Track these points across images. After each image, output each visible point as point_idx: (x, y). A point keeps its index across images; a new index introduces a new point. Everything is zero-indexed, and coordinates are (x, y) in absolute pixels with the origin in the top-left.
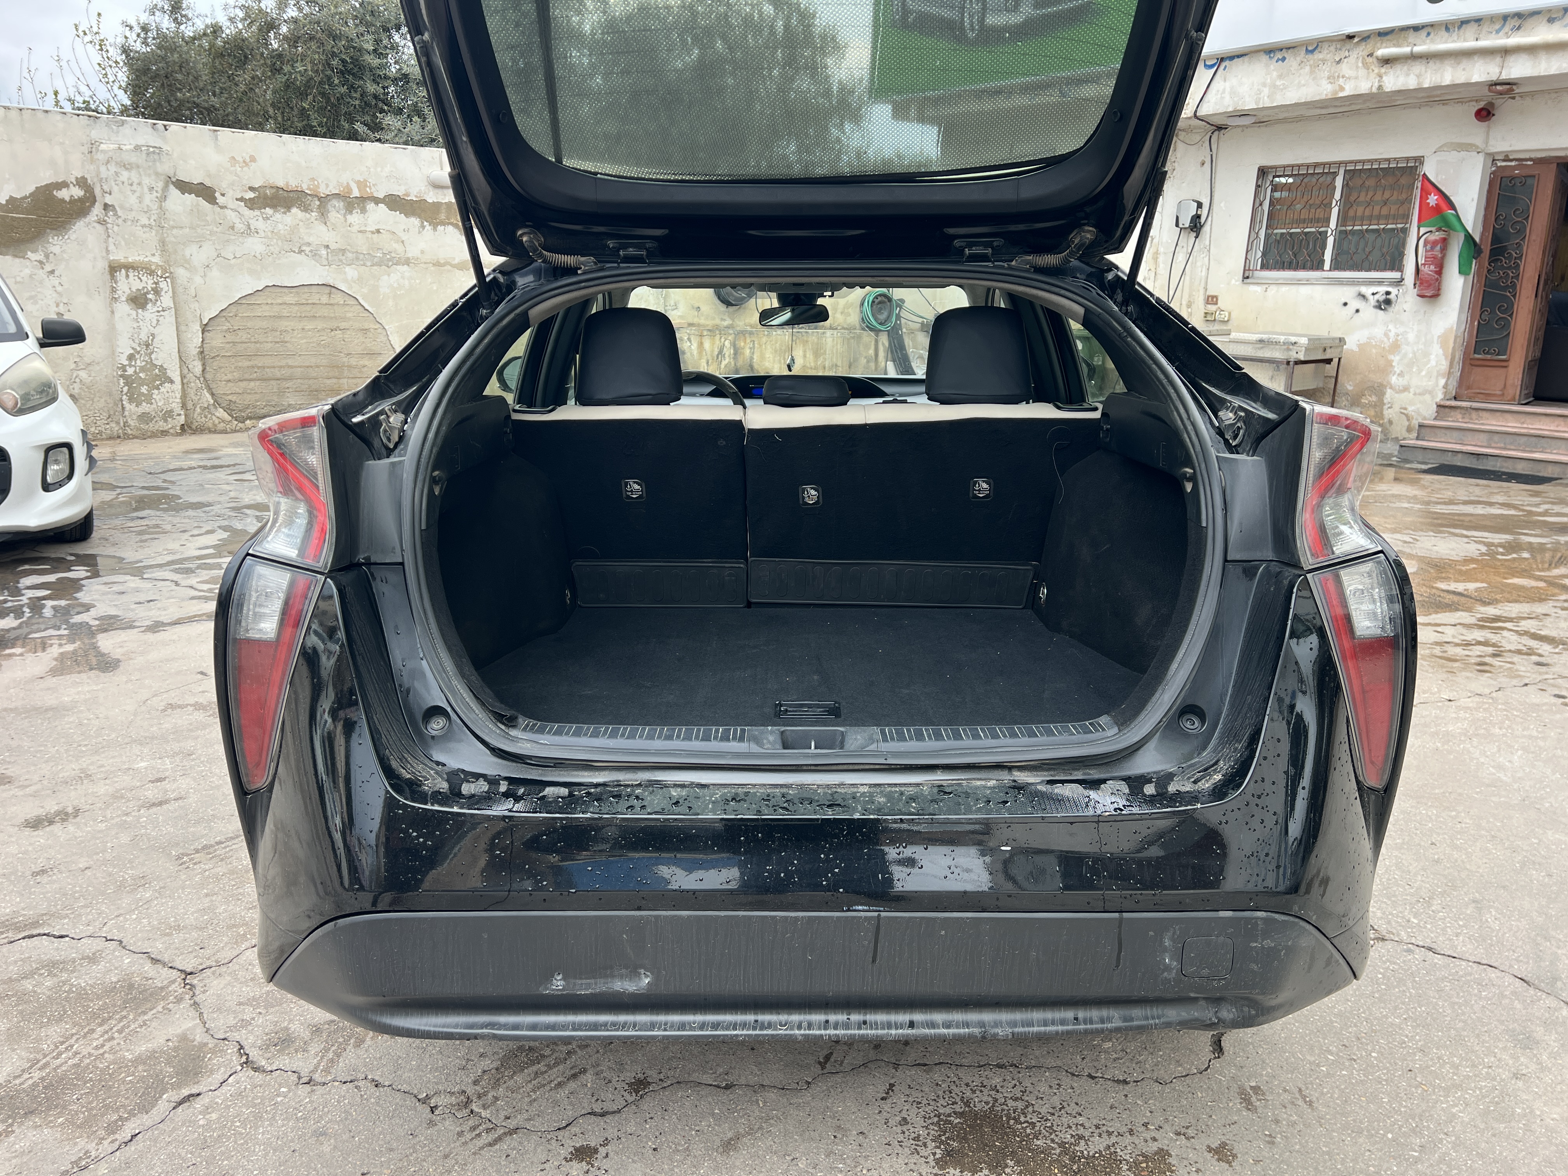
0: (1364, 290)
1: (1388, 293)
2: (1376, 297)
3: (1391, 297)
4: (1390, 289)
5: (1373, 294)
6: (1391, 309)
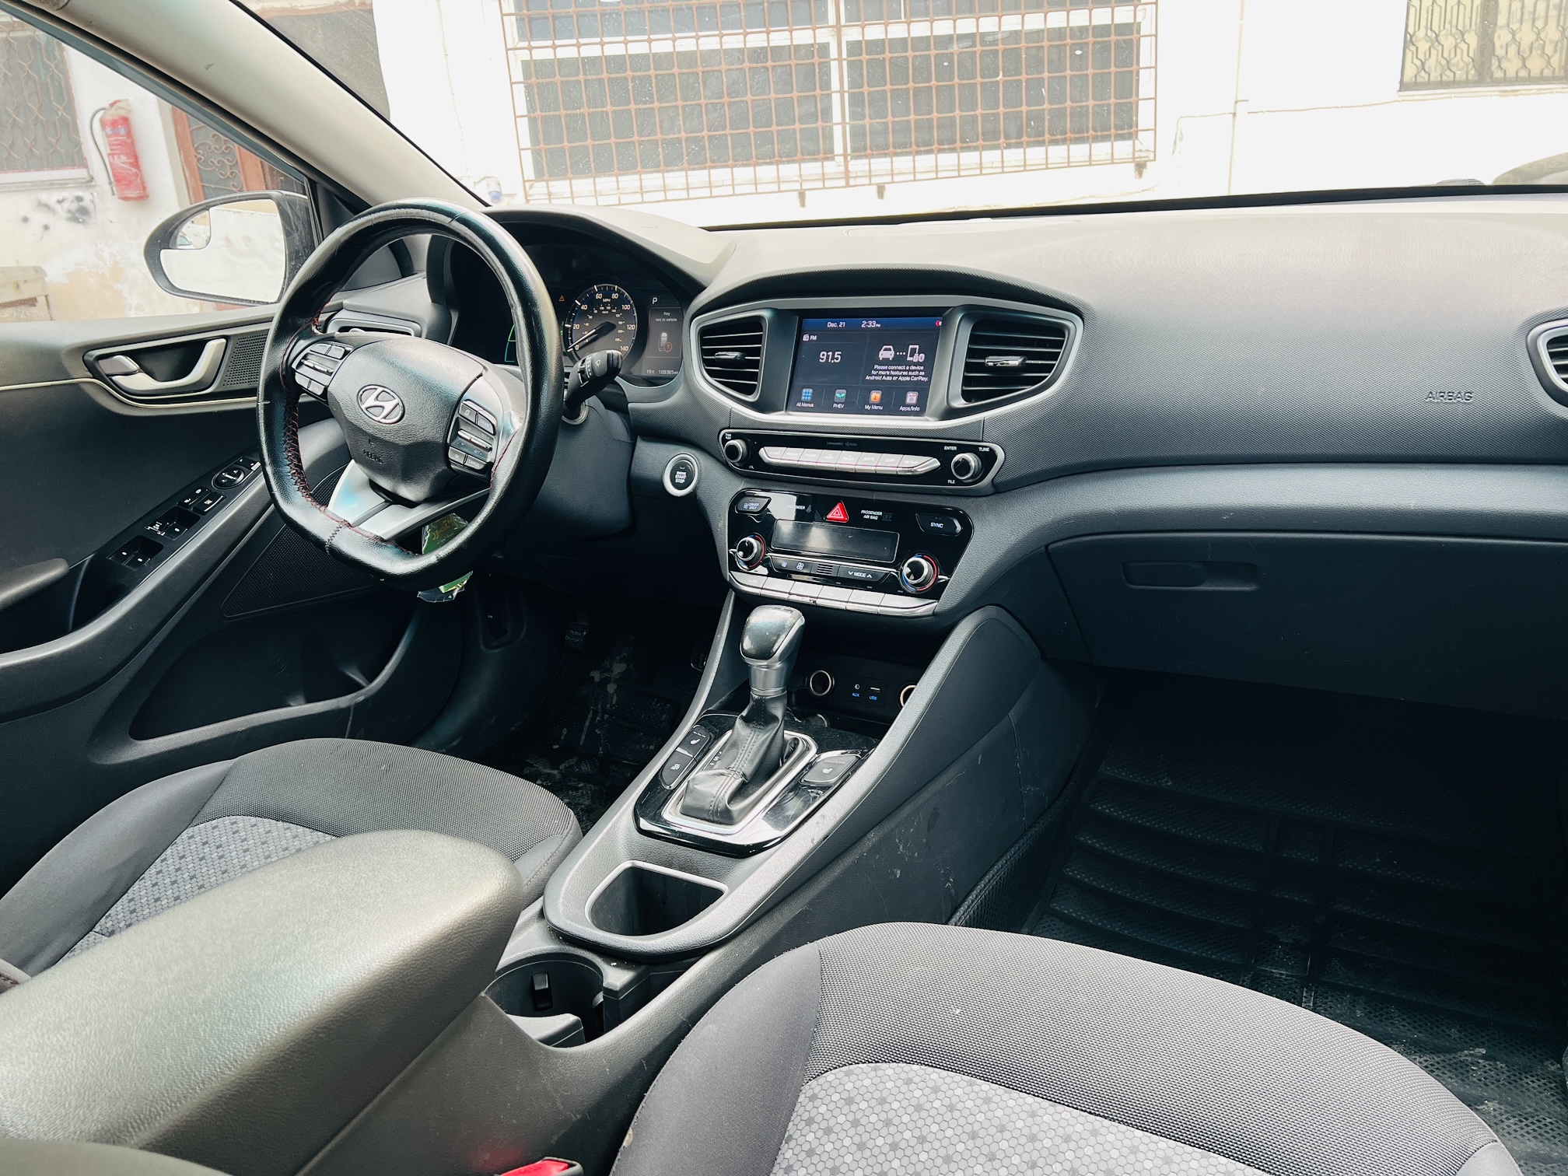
0: (44, 196)
1: (79, 199)
2: (66, 205)
3: (87, 203)
4: (80, 193)
5: (59, 202)
6: (92, 221)
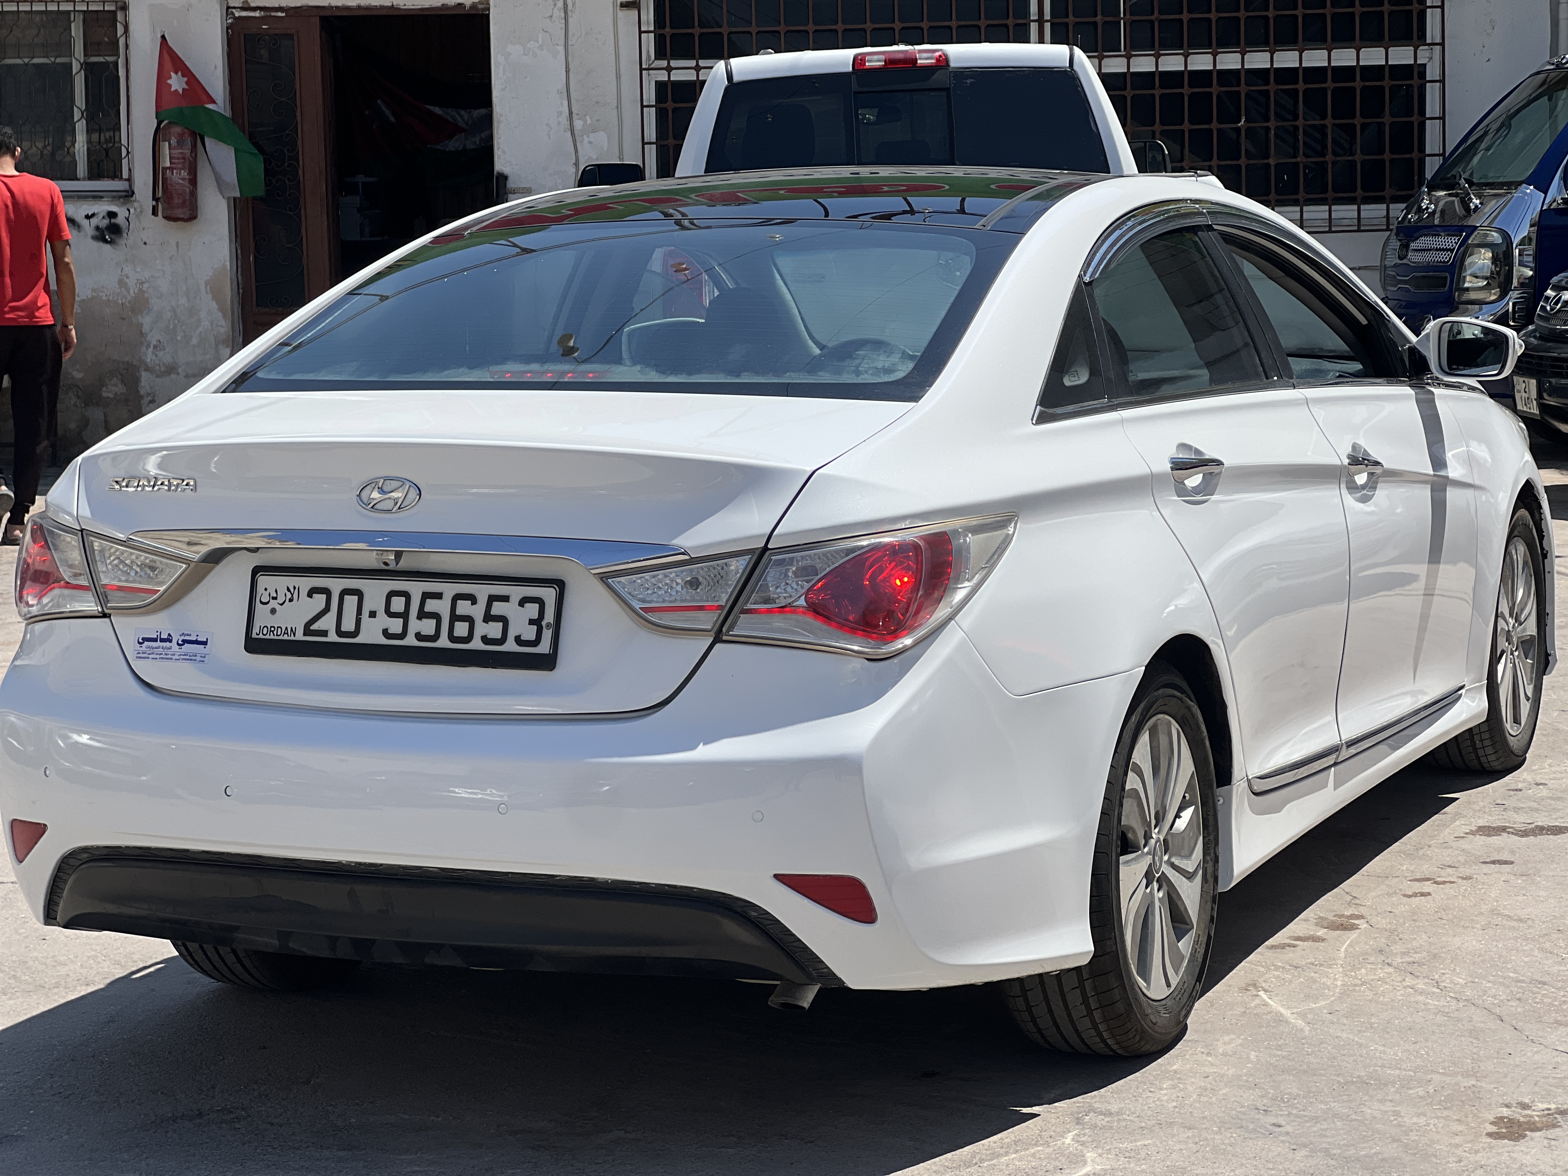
1: (112, 215)
2: (94, 221)
3: (120, 220)
4: (114, 208)
5: (88, 217)
6: (122, 242)
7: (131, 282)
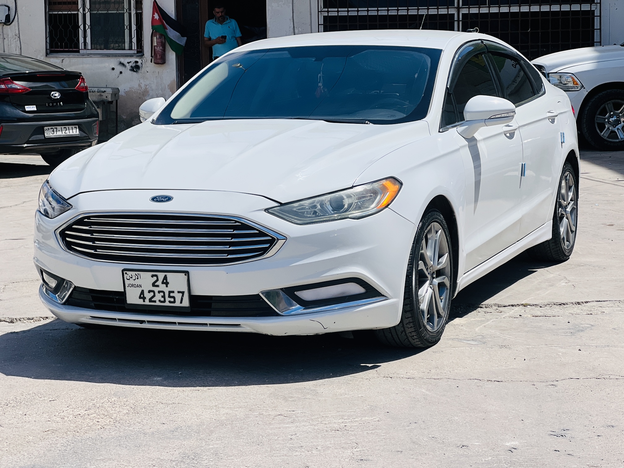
0: (122, 60)
1: (136, 62)
2: (130, 64)
3: (139, 64)
7: (143, 86)
